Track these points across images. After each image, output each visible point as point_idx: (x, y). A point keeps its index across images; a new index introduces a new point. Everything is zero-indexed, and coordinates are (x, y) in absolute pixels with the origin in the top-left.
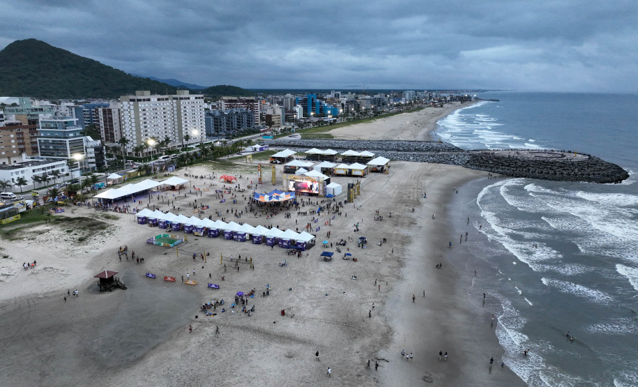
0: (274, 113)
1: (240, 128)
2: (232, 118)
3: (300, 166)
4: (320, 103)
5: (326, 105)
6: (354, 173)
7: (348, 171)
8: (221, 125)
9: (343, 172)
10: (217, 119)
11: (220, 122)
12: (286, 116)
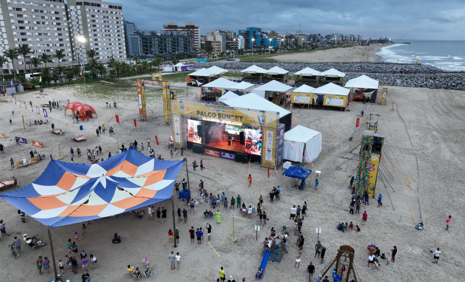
0: (215, 39)
1: (175, 52)
2: (165, 39)
3: (227, 87)
4: (262, 36)
5: (267, 37)
6: (327, 102)
7: (316, 98)
8: (151, 47)
9: (307, 100)
10: (146, 39)
11: (151, 43)
12: (227, 43)
